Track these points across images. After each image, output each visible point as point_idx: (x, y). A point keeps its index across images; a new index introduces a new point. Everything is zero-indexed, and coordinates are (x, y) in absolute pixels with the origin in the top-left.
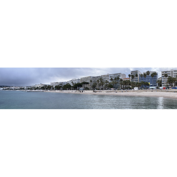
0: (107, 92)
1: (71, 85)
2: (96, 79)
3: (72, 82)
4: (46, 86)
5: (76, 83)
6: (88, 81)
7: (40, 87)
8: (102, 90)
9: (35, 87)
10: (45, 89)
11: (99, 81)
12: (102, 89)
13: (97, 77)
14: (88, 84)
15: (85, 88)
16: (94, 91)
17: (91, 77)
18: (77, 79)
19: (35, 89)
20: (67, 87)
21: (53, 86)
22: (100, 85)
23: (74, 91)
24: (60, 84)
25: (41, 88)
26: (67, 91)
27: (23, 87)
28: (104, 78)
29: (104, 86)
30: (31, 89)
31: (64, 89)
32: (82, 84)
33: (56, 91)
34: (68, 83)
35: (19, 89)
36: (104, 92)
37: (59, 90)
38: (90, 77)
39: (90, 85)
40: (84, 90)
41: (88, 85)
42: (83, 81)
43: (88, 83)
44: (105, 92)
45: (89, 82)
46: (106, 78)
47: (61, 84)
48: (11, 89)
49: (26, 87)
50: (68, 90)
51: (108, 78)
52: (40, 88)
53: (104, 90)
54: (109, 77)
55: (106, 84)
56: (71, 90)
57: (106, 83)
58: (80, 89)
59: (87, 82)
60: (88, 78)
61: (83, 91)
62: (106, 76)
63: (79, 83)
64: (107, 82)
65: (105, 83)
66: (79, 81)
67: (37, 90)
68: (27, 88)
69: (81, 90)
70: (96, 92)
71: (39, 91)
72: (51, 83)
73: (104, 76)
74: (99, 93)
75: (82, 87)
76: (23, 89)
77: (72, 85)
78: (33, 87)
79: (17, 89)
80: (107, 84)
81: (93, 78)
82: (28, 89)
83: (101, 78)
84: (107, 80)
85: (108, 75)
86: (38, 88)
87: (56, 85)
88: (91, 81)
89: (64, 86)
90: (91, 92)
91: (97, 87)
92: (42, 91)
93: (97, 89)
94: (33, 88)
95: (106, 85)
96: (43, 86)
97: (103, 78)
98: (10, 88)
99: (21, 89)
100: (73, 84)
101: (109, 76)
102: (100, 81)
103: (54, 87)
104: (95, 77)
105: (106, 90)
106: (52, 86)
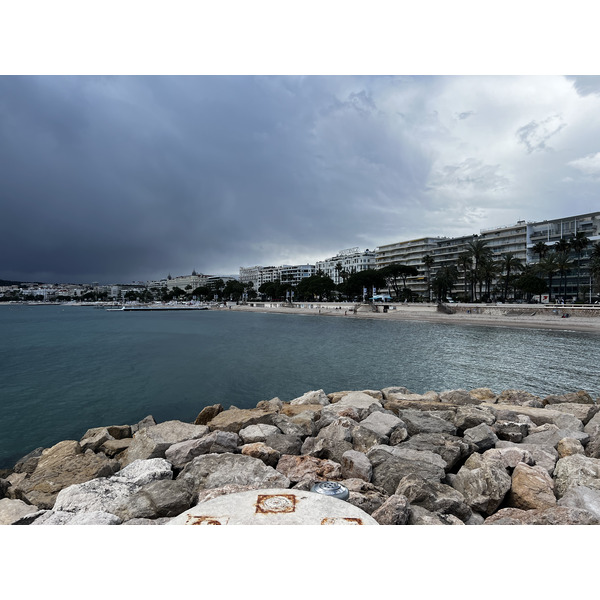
0: (512, 312)
1: (334, 279)
2: (455, 249)
3: (339, 267)
4: (219, 282)
5: (358, 270)
6: (416, 261)
7: (189, 287)
8: (483, 305)
9: (165, 289)
10: (216, 297)
11: (471, 262)
12: (485, 299)
13: (463, 240)
14: (417, 273)
15: (397, 292)
16: (442, 309)
17: (430, 243)
18: (362, 251)
19: (167, 298)
20: (315, 286)
21: (251, 284)
22: (473, 279)
23: (347, 306)
24: (284, 277)
25: (195, 293)
26: (315, 305)
27: (100, 289)
28: (500, 244)
29: (494, 282)
30: (146, 297)
31: (301, 299)
32: (388, 275)
33: (267, 305)
34: (320, 272)
35: (77, 299)
36: (495, 313)
37: (278, 304)
38: (426, 240)
39: (425, 279)
40: (391, 301)
41: (415, 280)
42: (390, 261)
43: (412, 271)
44: (500, 313)
45: (420, 263)
46: (512, 242)
47: (290, 273)
48: (30, 297)
49: (114, 288)
50: (320, 301)
51: (518, 241)
52: (191, 291)
53: (492, 305)
54: (528, 240)
55: (505, 274)
56: (331, 300)
57: (509, 269)
58: (375, 297)
59: (411, 264)
60: (413, 245)
61: (386, 307)
62: (509, 234)
63: (373, 271)
64: (511, 262)
65: (502, 271)
66: (372, 261)
67: (173, 304)
68: (124, 291)
69: (380, 300)
70: (450, 313)
71: (186, 305)
72: (243, 271)
73: (498, 233)
74: (465, 314)
75: (383, 286)
76: (104, 296)
77: (337, 280)
78: (153, 289)
79: (68, 299)
80: (513, 272)
81: (440, 244)
82: (131, 296)
83: (480, 244)
84: (510, 255)
85: (517, 230)
86: (177, 293)
87: (267, 278)
88: (429, 261)
89: (301, 284)
90: (426, 310)
91: (460, 287)
92: (197, 304)
93: (455, 300)
94: (155, 293)
95: (508, 279)
96: (203, 282)
97: (491, 245)
98: (26, 292)
99: (91, 297)
100: (343, 274)
101: (528, 233)
102: (474, 258)
103: (257, 286)
104: (449, 242)
105: (507, 305)
106: (245, 285)
